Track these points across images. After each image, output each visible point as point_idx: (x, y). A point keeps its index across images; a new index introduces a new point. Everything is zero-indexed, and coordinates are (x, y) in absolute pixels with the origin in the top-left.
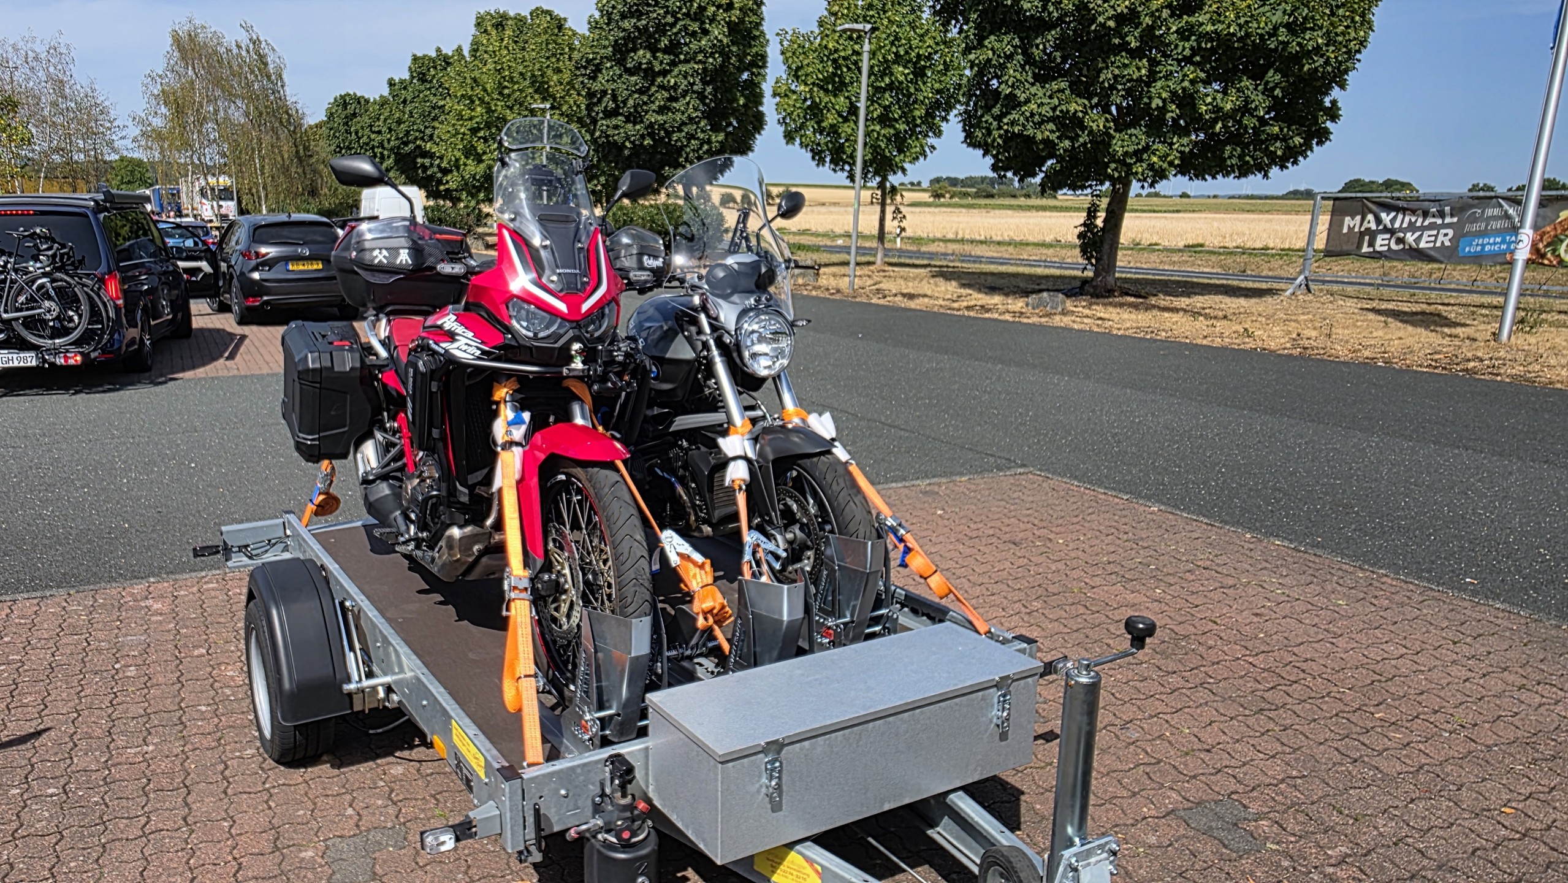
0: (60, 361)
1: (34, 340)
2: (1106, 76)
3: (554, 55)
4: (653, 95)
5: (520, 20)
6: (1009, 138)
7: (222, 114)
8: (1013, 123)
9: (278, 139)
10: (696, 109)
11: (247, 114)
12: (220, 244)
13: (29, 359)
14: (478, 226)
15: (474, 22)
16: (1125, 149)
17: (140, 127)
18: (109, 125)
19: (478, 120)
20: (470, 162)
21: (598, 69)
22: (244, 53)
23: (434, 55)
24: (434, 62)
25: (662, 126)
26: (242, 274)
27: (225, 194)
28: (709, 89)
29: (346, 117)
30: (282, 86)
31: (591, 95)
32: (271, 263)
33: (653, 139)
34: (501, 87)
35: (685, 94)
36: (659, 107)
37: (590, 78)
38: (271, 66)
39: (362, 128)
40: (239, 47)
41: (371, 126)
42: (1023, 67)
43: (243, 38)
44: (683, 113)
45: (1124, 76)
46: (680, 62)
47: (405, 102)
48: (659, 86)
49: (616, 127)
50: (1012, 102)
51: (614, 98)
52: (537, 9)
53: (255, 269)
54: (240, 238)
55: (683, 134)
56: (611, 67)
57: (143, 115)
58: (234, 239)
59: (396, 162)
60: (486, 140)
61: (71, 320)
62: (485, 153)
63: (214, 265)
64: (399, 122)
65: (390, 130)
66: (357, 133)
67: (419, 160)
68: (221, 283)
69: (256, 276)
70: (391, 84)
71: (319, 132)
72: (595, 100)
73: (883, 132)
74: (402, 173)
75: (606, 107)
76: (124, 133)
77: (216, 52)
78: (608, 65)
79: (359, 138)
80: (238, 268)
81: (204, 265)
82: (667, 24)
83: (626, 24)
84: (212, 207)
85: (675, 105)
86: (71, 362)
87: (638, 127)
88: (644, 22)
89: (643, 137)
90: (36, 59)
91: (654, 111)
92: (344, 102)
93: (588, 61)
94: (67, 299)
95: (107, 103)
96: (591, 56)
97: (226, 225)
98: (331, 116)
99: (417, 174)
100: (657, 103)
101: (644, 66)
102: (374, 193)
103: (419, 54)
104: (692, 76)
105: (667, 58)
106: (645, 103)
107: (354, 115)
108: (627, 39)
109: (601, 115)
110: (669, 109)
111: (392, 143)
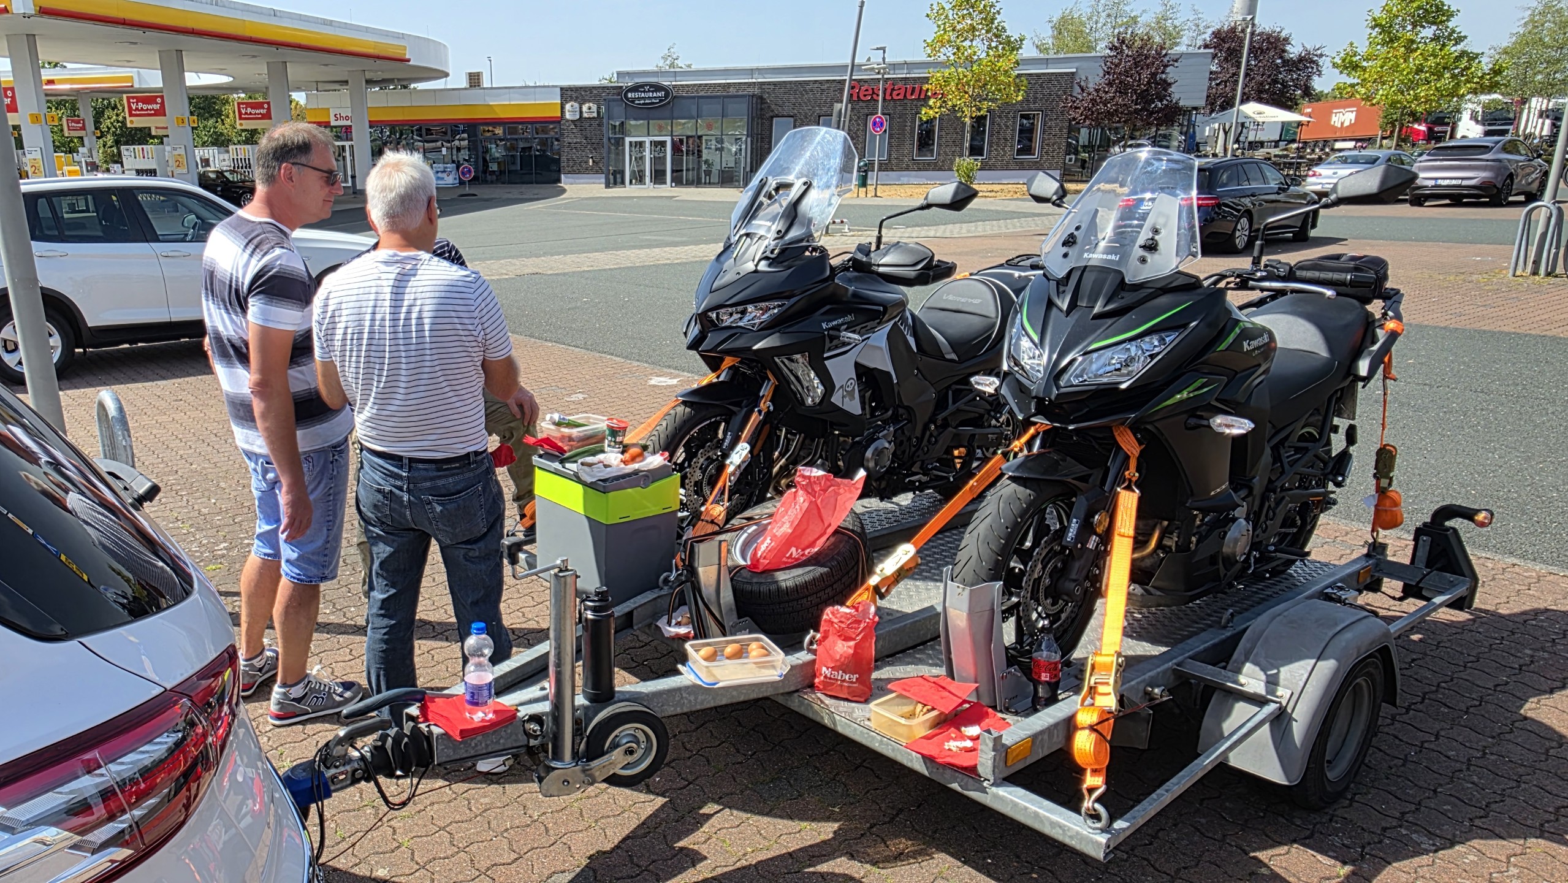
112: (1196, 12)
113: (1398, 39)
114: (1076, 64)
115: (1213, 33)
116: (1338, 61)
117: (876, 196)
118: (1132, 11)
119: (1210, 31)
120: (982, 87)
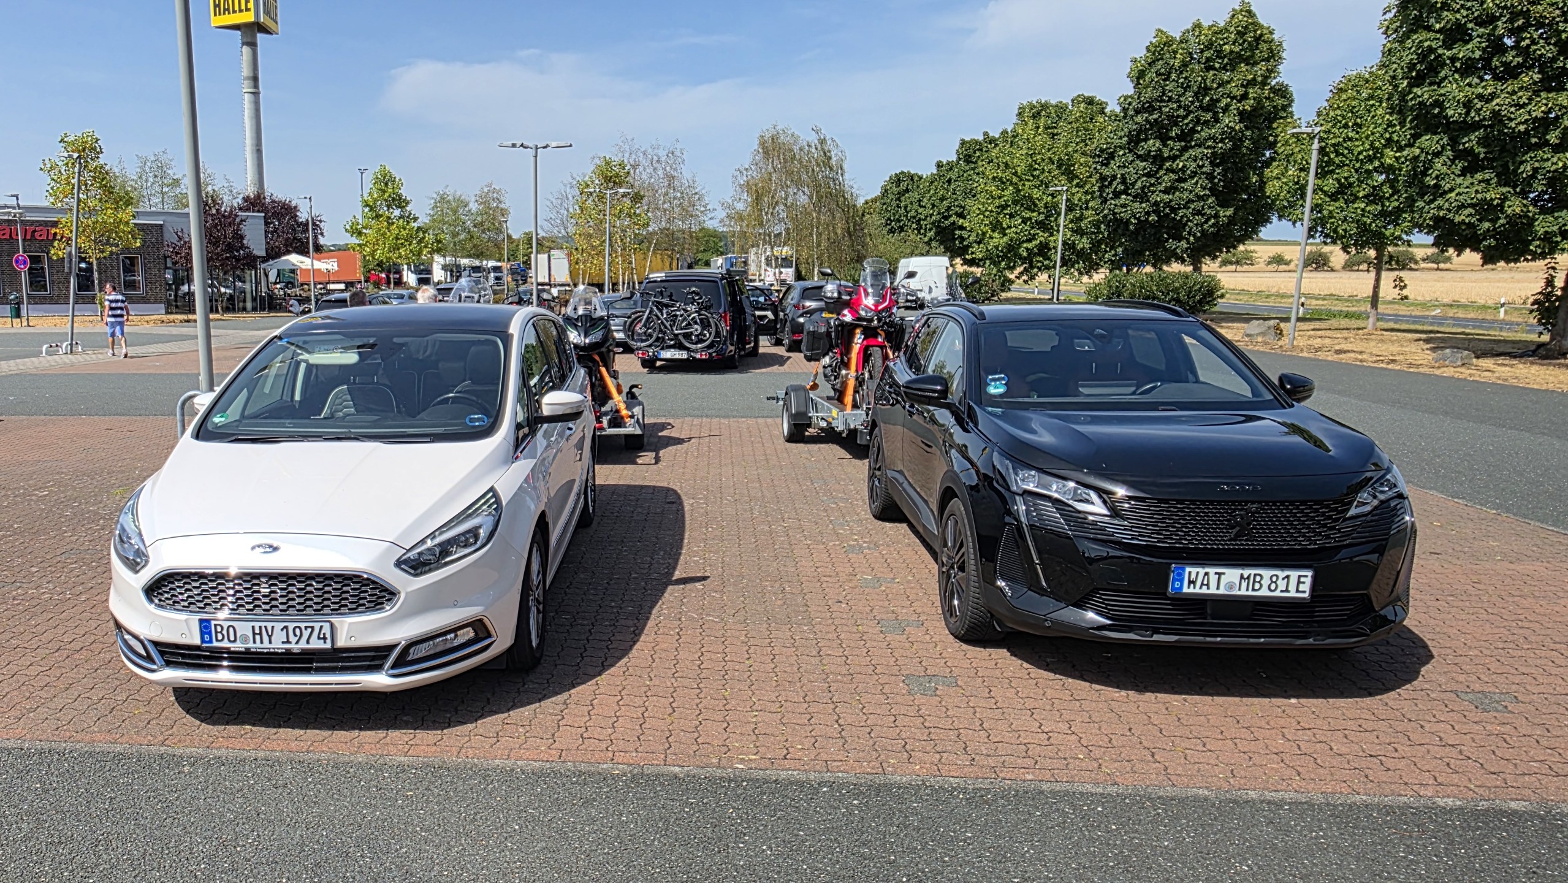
0: (698, 356)
1: (688, 345)
2: (1526, 169)
3: (1084, 141)
4: (1161, 177)
5: (1061, 108)
6: (1438, 220)
7: (790, 200)
8: (1440, 208)
9: (834, 217)
10: (1204, 188)
11: (811, 197)
12: (781, 300)
13: (683, 355)
14: (1003, 291)
15: (1017, 112)
16: (1546, 229)
17: (727, 210)
18: (703, 209)
19: (1005, 198)
20: (996, 235)
21: (1112, 156)
22: (813, 150)
23: (981, 138)
24: (980, 144)
25: (1168, 204)
26: (793, 319)
27: (786, 262)
28: (1218, 170)
29: (899, 193)
30: (842, 175)
31: (1103, 178)
32: (811, 312)
33: (1159, 216)
34: (1031, 168)
35: (1194, 174)
36: (1166, 187)
37: (1103, 164)
38: (834, 159)
39: (911, 203)
40: (809, 146)
41: (920, 201)
42: (1453, 162)
43: (813, 138)
44: (1191, 192)
45: (1544, 168)
46: (1192, 147)
47: (949, 181)
48: (1167, 169)
49: (1124, 206)
50: (1437, 192)
51: (1124, 181)
52: (1079, 96)
53: (802, 315)
54: (794, 295)
55: (1191, 210)
56: (1124, 155)
57: (730, 201)
58: (790, 297)
59: (937, 234)
60: (1011, 216)
61: (705, 336)
62: (1009, 227)
63: (776, 314)
64: (942, 199)
65: (933, 206)
66: (906, 207)
67: (957, 232)
68: (778, 326)
69: (801, 320)
70: (939, 165)
71: (873, 206)
72: (1106, 183)
73: (1368, 208)
74: (941, 244)
75: (1116, 188)
76: (713, 215)
77: (791, 150)
78: (1121, 153)
79: (908, 213)
80: (790, 316)
81: (770, 314)
82: (1178, 116)
83: (1139, 119)
84: (775, 273)
85: (1183, 185)
86: (704, 357)
87: (1144, 205)
88: (1155, 116)
89: (1148, 213)
90: (658, 161)
91: (1160, 191)
92: (897, 180)
93: (1102, 151)
94: (705, 324)
95: (703, 192)
96: (1105, 146)
97: (784, 289)
98: (885, 192)
99: (955, 244)
100: (1164, 185)
101: (1152, 154)
102: (910, 262)
103: (967, 139)
104: (1202, 159)
105: (1178, 145)
106: (1152, 185)
107: (907, 191)
108: (1139, 132)
109: (1111, 196)
110: (1176, 189)
111: (934, 218)
112: (228, 181)
113: (381, 216)
114: (163, 218)
115: (243, 198)
116: (348, 227)
117: (29, 326)
118: (174, 174)
119: (241, 196)
120: (103, 238)
